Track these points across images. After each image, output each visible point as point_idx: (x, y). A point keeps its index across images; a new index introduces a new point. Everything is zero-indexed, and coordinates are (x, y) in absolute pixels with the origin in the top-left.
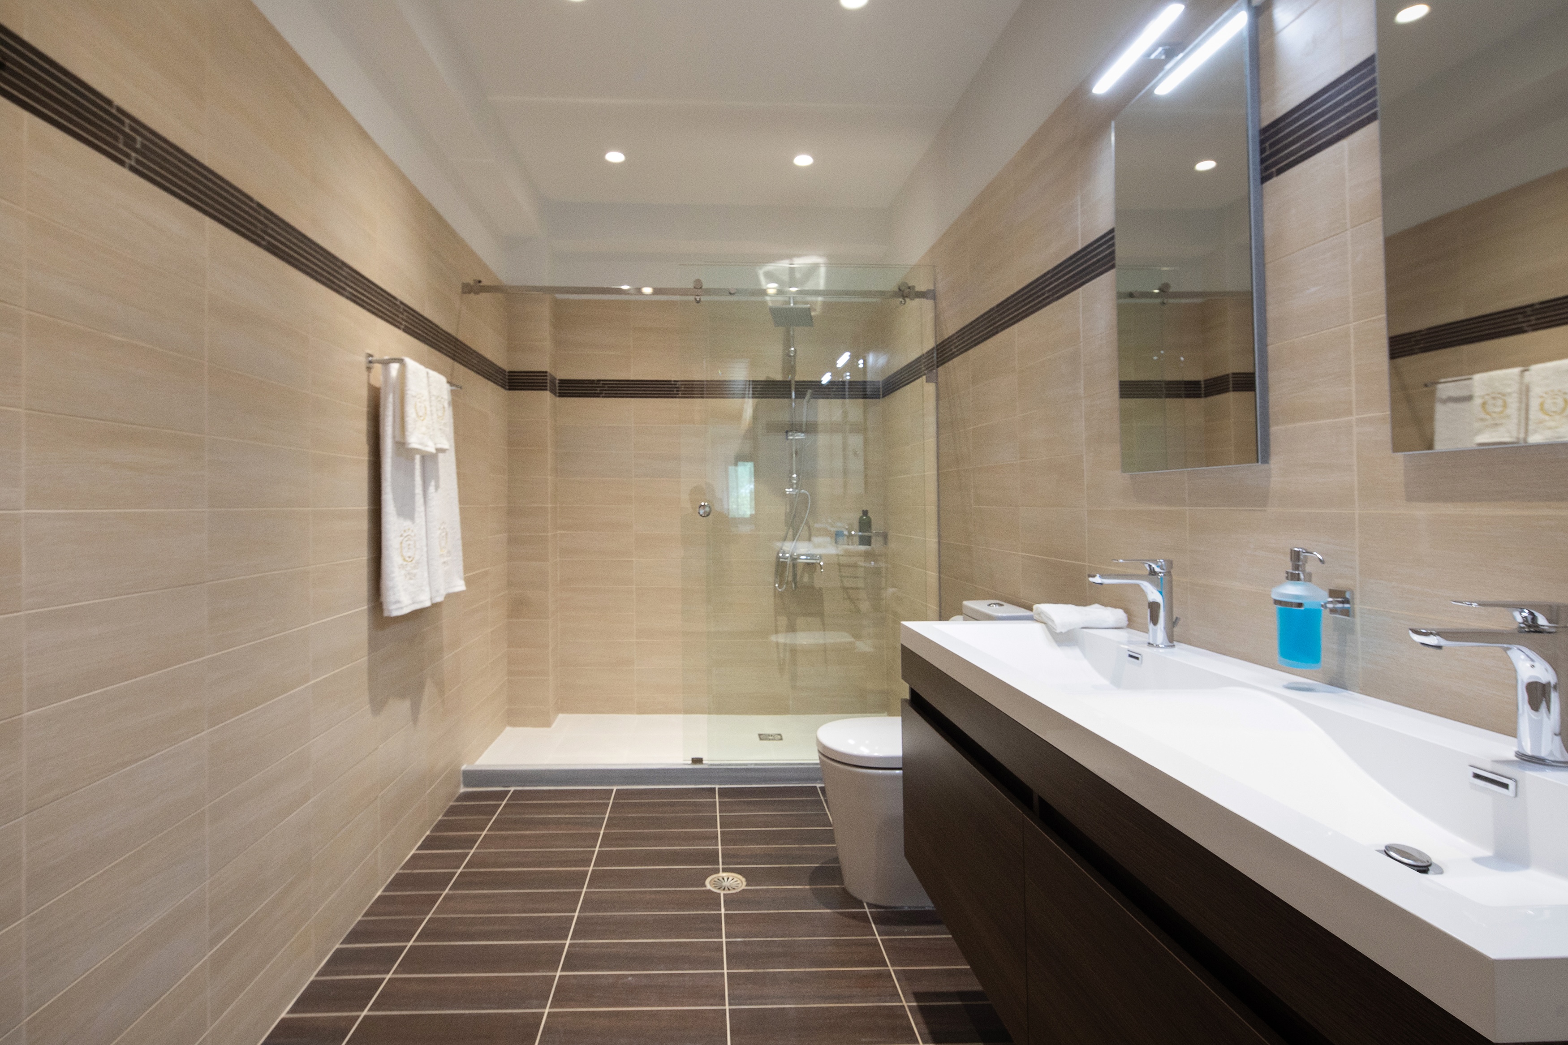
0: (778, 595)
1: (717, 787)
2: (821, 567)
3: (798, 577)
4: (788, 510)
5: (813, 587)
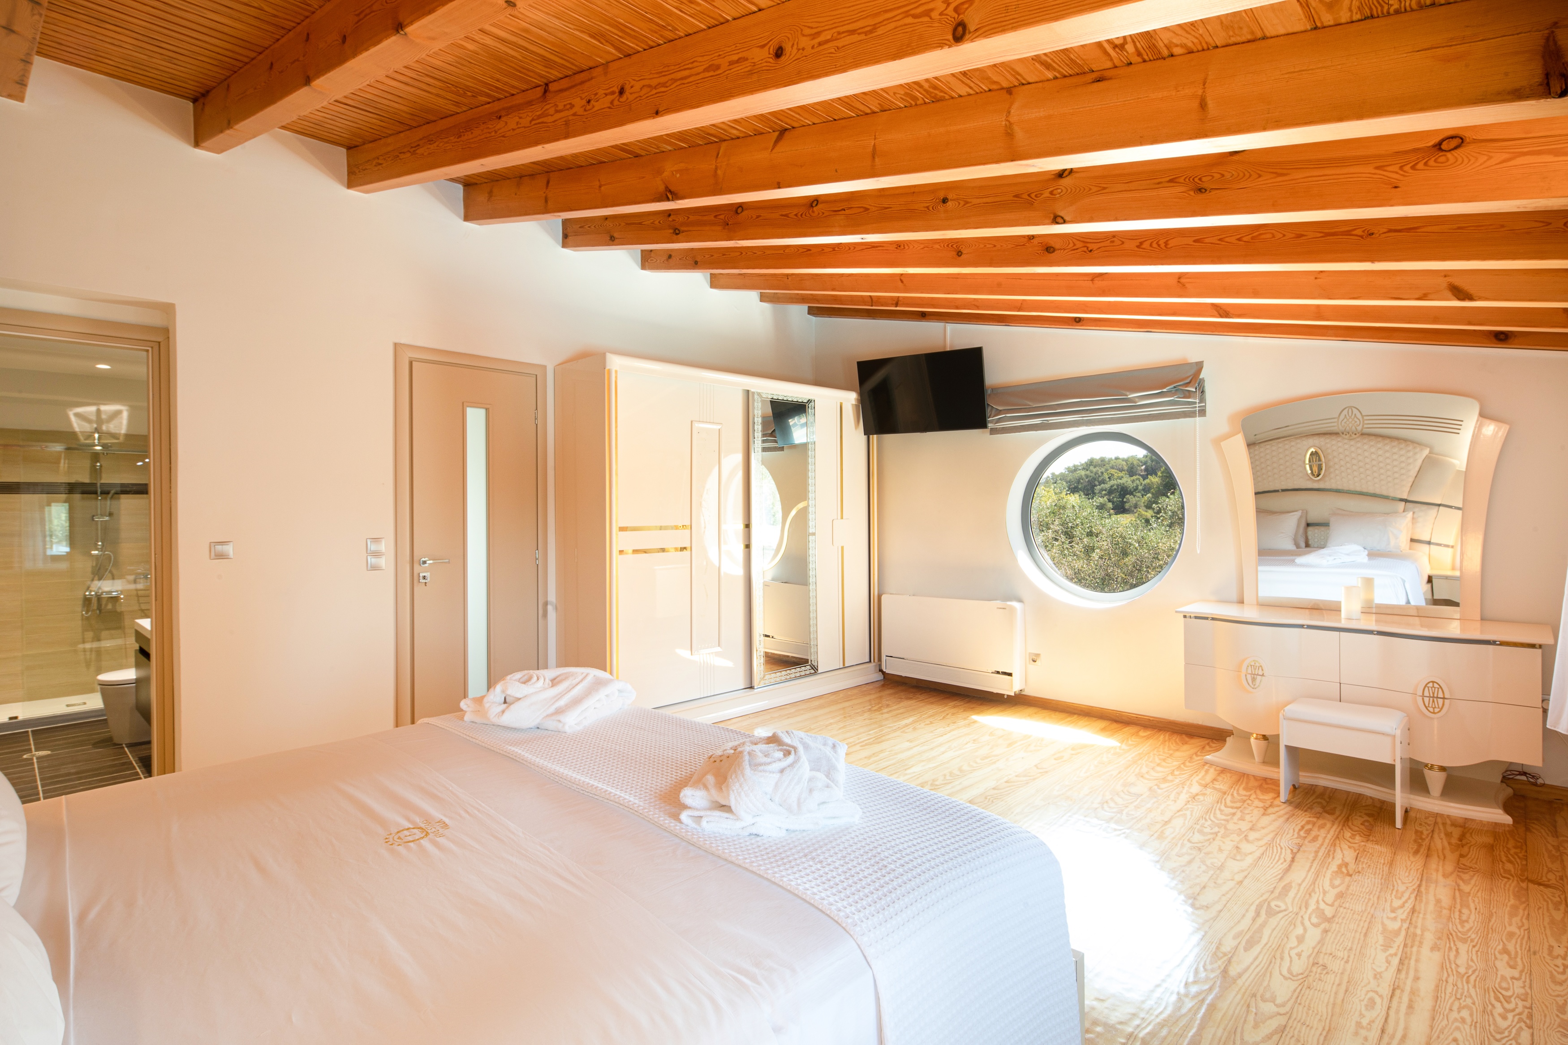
0: (84, 619)
1: (30, 730)
2: (122, 599)
3: (103, 606)
4: (94, 565)
5: (116, 612)
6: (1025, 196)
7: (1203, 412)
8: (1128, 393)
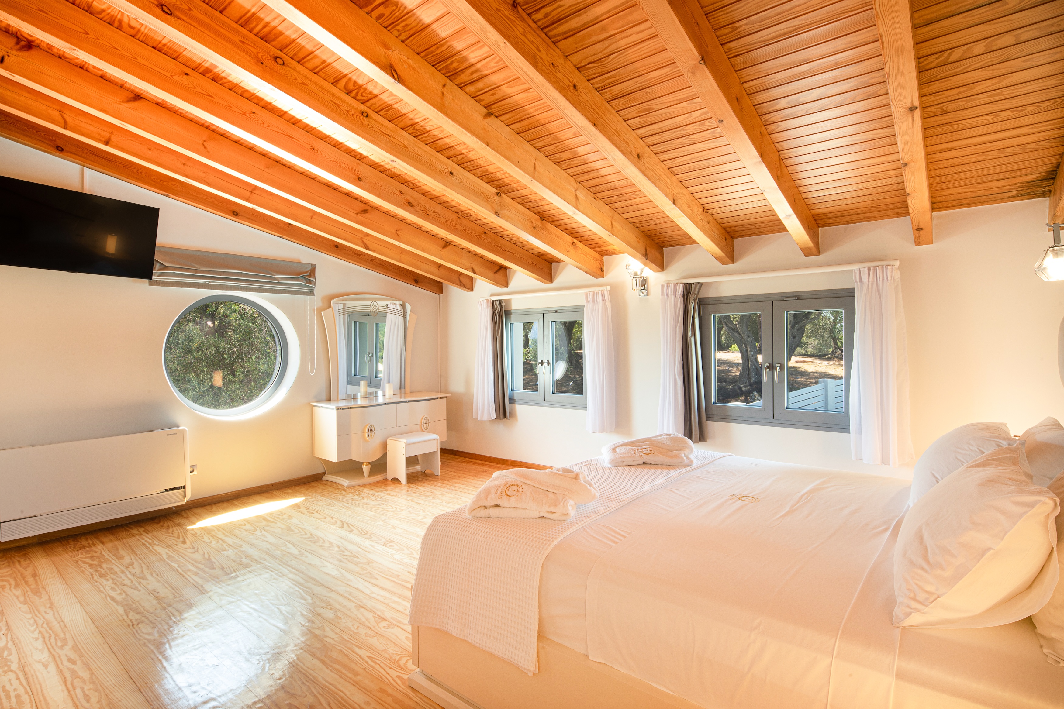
6: (485, 195)
7: (312, 293)
8: (275, 274)
